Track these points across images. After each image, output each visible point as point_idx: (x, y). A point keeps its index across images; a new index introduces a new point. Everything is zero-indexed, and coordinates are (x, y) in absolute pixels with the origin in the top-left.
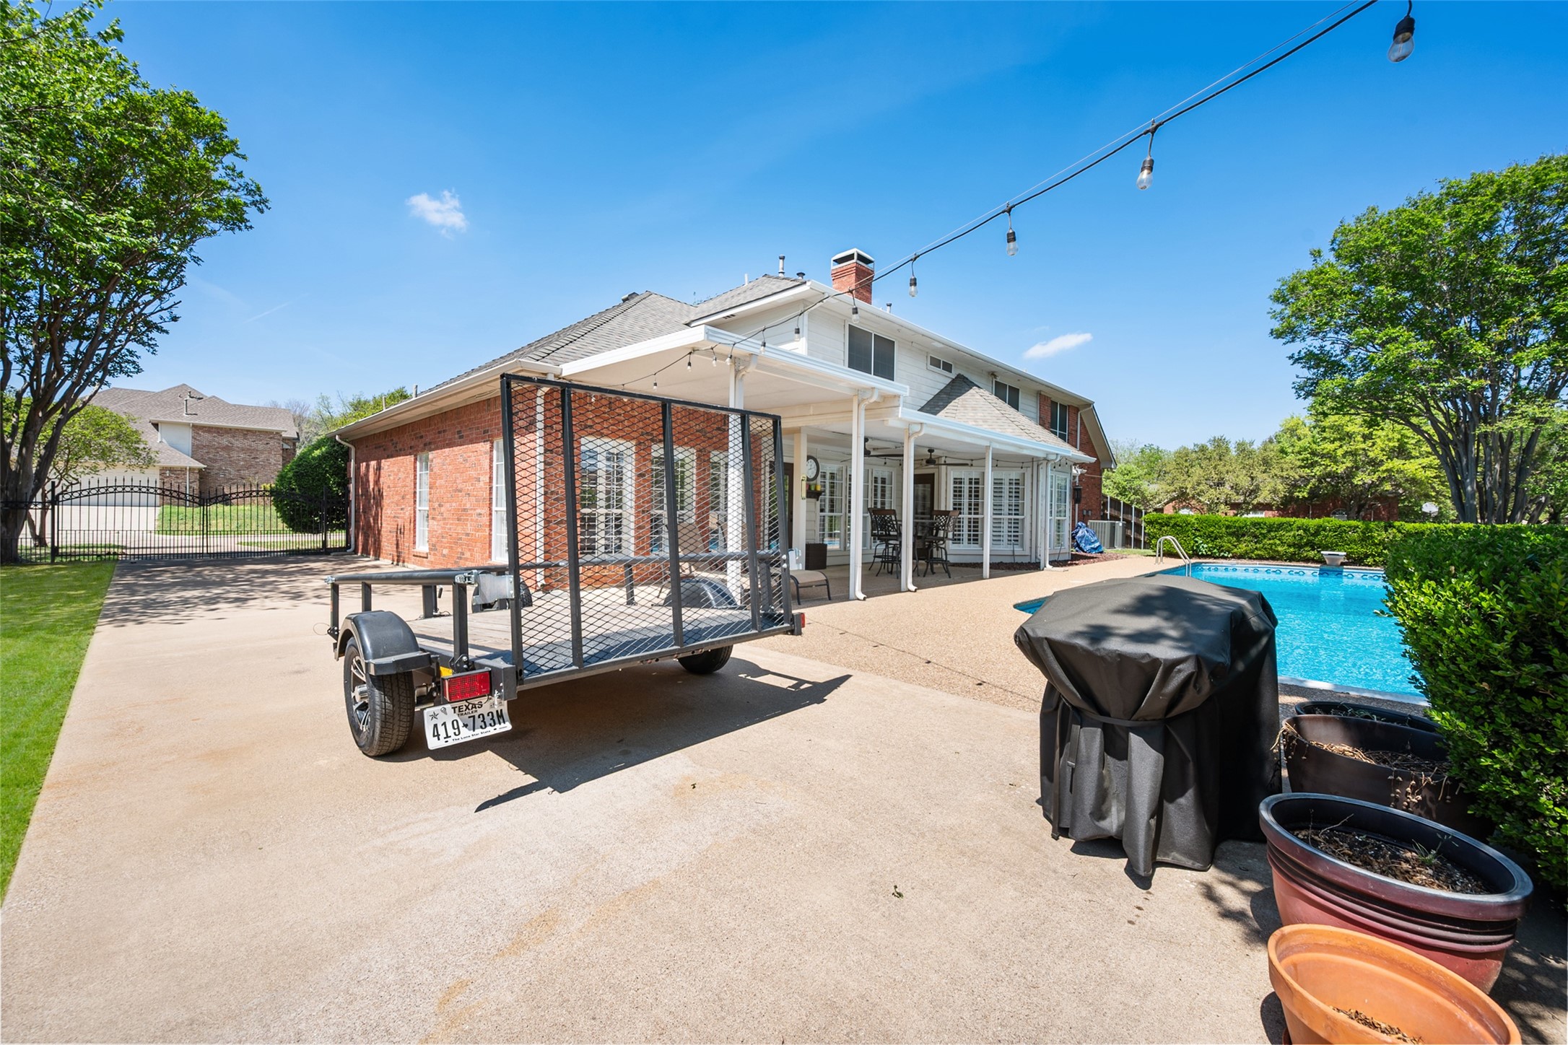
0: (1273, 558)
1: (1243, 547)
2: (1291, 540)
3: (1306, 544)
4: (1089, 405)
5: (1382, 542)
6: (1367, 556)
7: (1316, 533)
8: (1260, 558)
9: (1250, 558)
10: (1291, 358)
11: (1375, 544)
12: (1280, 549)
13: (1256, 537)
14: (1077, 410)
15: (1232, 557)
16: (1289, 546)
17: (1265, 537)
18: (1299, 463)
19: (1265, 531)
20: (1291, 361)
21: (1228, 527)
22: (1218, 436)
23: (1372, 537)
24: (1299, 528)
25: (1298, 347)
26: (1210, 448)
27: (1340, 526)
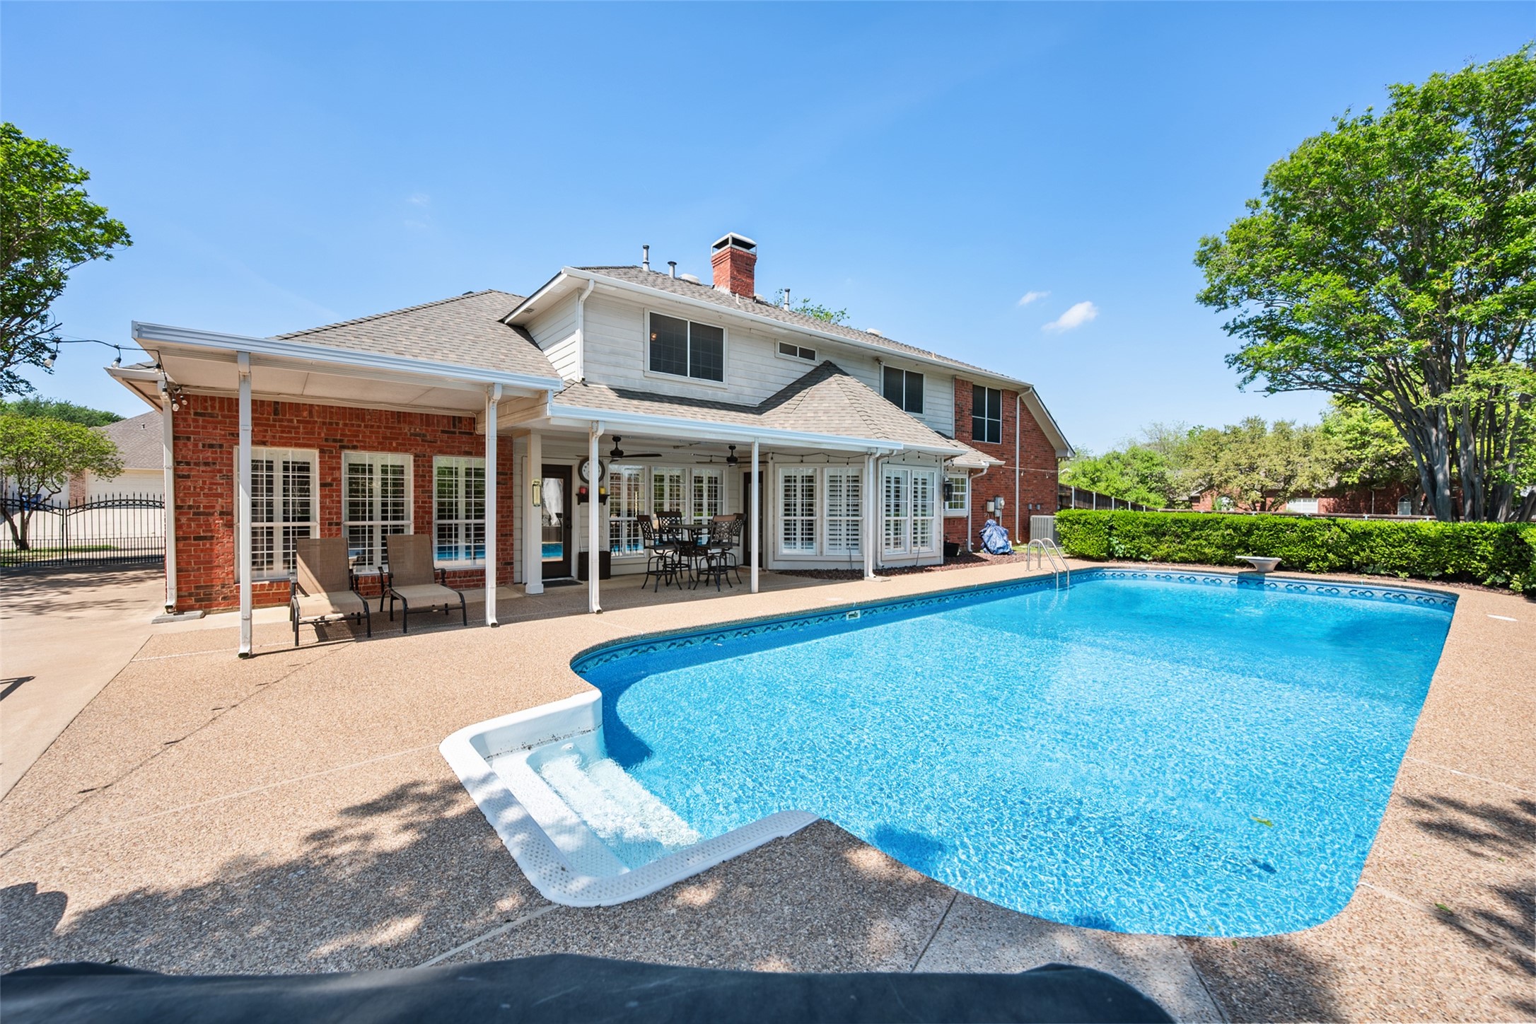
0: (1201, 562)
1: (1163, 549)
2: (1219, 541)
3: (1239, 546)
4: (1027, 388)
5: (1324, 544)
6: (1309, 560)
7: (1249, 533)
8: (1184, 561)
9: (1174, 561)
10: (1226, 327)
11: (1318, 546)
12: (1206, 550)
13: (1178, 536)
14: (1016, 394)
15: (1154, 560)
16: (1218, 548)
17: (1188, 537)
18: (1345, 444)
19: (1187, 530)
20: (1227, 332)
21: (1146, 525)
22: (1252, 416)
23: (1314, 538)
24: (1228, 527)
25: (1231, 314)
26: (1244, 430)
27: (1275, 524)
